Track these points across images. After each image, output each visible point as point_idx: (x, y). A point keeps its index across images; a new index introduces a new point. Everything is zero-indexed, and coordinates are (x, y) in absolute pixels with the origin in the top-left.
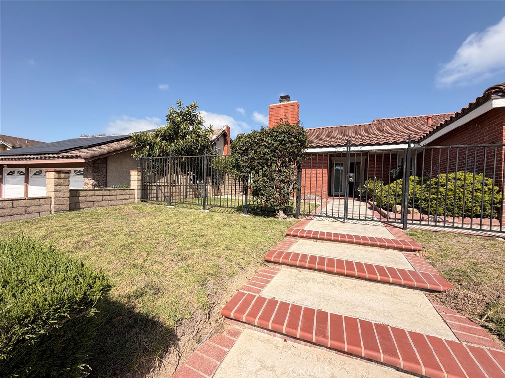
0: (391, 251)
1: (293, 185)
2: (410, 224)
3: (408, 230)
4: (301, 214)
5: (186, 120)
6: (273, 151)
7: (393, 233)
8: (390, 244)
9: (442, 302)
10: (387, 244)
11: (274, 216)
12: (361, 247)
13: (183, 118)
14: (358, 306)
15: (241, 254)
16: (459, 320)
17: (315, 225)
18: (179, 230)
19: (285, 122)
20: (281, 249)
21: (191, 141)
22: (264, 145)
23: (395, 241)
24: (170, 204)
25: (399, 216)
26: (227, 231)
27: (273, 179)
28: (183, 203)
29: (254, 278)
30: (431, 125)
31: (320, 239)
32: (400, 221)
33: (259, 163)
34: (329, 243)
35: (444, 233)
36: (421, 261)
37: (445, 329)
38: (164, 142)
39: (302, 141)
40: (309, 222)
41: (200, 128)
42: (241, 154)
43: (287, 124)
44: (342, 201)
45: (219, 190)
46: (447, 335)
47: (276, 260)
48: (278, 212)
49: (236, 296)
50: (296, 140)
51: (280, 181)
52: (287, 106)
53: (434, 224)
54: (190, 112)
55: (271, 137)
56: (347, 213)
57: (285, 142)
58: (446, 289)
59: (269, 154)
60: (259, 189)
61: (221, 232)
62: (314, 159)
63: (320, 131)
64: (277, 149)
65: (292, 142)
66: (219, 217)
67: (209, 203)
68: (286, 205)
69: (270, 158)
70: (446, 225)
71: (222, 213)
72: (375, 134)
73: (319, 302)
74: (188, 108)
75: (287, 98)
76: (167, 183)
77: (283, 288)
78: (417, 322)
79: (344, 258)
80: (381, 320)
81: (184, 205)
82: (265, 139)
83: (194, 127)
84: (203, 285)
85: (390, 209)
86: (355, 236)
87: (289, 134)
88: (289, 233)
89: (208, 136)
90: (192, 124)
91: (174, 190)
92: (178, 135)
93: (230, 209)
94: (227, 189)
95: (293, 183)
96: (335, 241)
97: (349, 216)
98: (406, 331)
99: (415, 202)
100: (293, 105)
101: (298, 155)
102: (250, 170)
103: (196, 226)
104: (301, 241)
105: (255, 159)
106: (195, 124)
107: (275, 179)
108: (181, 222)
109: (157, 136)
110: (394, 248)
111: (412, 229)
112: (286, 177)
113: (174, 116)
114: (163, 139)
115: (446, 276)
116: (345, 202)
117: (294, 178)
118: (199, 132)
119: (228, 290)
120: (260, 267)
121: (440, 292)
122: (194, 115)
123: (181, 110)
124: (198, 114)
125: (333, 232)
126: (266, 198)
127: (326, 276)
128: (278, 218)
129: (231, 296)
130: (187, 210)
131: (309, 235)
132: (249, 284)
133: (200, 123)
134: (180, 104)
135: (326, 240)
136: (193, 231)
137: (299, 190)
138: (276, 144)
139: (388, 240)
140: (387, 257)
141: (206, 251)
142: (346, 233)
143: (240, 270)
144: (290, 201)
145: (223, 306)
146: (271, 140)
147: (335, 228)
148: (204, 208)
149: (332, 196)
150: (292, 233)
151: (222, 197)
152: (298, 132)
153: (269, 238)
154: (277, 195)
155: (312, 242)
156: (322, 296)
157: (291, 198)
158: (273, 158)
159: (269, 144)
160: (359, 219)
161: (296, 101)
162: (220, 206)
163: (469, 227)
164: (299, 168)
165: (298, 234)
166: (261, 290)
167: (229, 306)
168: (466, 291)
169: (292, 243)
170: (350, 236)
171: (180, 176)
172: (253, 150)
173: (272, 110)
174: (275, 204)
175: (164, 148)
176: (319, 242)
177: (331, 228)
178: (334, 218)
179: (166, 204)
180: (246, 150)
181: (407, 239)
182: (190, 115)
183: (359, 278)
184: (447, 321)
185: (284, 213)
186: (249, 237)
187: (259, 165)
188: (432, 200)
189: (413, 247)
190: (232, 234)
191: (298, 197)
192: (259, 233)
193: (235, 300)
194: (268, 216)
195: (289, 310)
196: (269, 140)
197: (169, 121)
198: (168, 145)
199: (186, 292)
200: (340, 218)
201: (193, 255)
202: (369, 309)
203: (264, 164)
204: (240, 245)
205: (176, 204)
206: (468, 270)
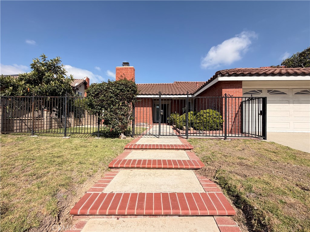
0: (180, 151)
1: (129, 117)
2: (189, 136)
3: (189, 139)
4: (135, 135)
5: (50, 70)
6: (116, 95)
7: (182, 141)
8: (180, 147)
9: (200, 173)
10: (178, 148)
11: (118, 137)
12: (167, 151)
13: (48, 68)
14: (162, 185)
15: (91, 166)
16: (206, 181)
17: (143, 141)
18: (39, 155)
19: (123, 78)
20: (120, 158)
21: (55, 86)
22: (110, 91)
23: (182, 145)
24: (33, 134)
25: (184, 132)
26: (82, 151)
27: (116, 114)
28: (46, 132)
29: (100, 181)
30: (198, 86)
31: (145, 149)
32: (185, 135)
33: (107, 103)
34: (150, 151)
35: (203, 139)
36: (193, 154)
37: (200, 188)
38: (28, 85)
39: (134, 91)
40: (140, 139)
41: (63, 77)
42: (94, 97)
43: (125, 79)
44: (158, 126)
45: (80, 122)
46: (201, 190)
47: (116, 166)
48: (121, 135)
49: (84, 197)
50: (131, 90)
51: (122, 115)
52: (127, 68)
53: (199, 135)
54: (54, 64)
55: (115, 86)
56: (160, 132)
57: (124, 90)
58: (202, 167)
59: (113, 97)
60: (107, 120)
61: (77, 152)
62: (142, 102)
63: (147, 85)
64: (119, 94)
65: (128, 91)
66: (77, 141)
67: (69, 132)
68: (125, 130)
69: (114, 100)
70: (204, 135)
71: (80, 138)
72: (175, 89)
73: (141, 188)
74: (52, 61)
75: (127, 64)
76: (31, 117)
77: (119, 184)
78: (189, 187)
79: (157, 158)
80: (172, 191)
81: (47, 134)
82: (111, 88)
83: (58, 76)
84: (54, 195)
85: (181, 128)
86: (163, 145)
87: (126, 85)
88: (126, 147)
89: (70, 83)
90: (56, 73)
91: (37, 123)
92: (43, 80)
93: (87, 135)
94: (87, 120)
95: (130, 116)
96: (153, 149)
97: (162, 134)
98: (184, 193)
99: (192, 125)
100: (131, 68)
101: (132, 99)
102: (100, 108)
103: (56, 149)
104: (134, 151)
105: (104, 100)
106: (59, 73)
107: (118, 113)
108: (42, 148)
109: (21, 80)
110: (182, 149)
111: (190, 138)
112: (125, 112)
113: (38, 65)
114: (27, 83)
115: (202, 160)
116: (159, 126)
117: (130, 113)
118: (62, 80)
119: (78, 194)
120: (105, 173)
121: (199, 169)
122: (58, 67)
123: (45, 62)
124: (61, 66)
125: (152, 144)
126: (113, 126)
127: (146, 171)
128: (120, 138)
129: (79, 198)
130: (49, 138)
131: (138, 147)
132: (96, 186)
133: (63, 73)
134: (44, 57)
135: (148, 149)
136: (52, 153)
137: (134, 120)
138: (118, 91)
139: (179, 145)
140: (178, 155)
141: (61, 168)
142: (159, 144)
143: (89, 177)
144: (128, 127)
145: (72, 207)
146: (115, 89)
147: (154, 141)
148: (65, 136)
149: (155, 123)
150: (128, 147)
151: (83, 126)
152: (132, 85)
153: (113, 152)
154: (120, 124)
155: (140, 151)
156: (143, 184)
157: (129, 125)
158: (116, 100)
159: (114, 91)
160: (166, 135)
161: (133, 67)
162: (79, 133)
163: (212, 135)
164: (133, 107)
165: (132, 147)
166: (103, 189)
167: (77, 206)
168: (209, 167)
169: (128, 153)
170: (161, 145)
171: (45, 112)
172: (102, 94)
173: (118, 70)
174: (118, 129)
175: (28, 90)
176: (144, 151)
177: (152, 142)
178: (154, 135)
179: (29, 134)
180: (98, 94)
181: (188, 144)
182: (54, 66)
183: (164, 168)
184: (201, 183)
185: (124, 135)
186: (98, 153)
187: (107, 105)
188: (198, 123)
189: (190, 148)
190: (86, 152)
191: (133, 125)
192: (107, 149)
193: (82, 200)
194: (115, 137)
195: (122, 198)
196: (113, 88)
197: (33, 69)
198: (33, 88)
199: (36, 204)
200: (157, 135)
201: (48, 173)
202: (168, 186)
203: (110, 104)
204: (91, 159)
205: (40, 134)
206: (211, 156)
